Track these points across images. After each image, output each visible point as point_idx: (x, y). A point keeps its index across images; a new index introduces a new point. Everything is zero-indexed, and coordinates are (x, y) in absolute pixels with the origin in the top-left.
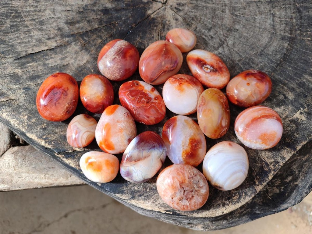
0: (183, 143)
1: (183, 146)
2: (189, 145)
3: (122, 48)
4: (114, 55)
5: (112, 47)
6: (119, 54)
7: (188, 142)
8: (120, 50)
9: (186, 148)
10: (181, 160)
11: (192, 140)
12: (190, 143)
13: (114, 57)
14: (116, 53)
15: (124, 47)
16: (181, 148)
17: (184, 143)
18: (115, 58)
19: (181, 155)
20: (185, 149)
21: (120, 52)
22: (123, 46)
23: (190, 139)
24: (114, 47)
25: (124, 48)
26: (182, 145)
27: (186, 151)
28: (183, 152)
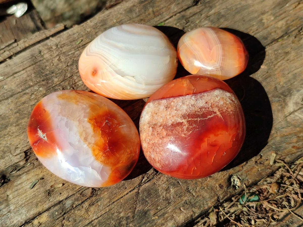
0: (81, 135)
1: (86, 139)
2: (94, 131)
3: (210, 113)
4: (184, 117)
5: (195, 94)
6: (196, 122)
7: (90, 128)
8: (204, 115)
9: (92, 140)
10: (100, 167)
11: (95, 119)
12: (94, 127)
13: (180, 120)
14: (189, 116)
15: (218, 113)
16: (85, 146)
17: (84, 134)
18: (180, 124)
19: (92, 158)
20: (93, 142)
21: (199, 119)
22: (216, 110)
23: (90, 119)
24: (199, 96)
25: (217, 116)
26: (83, 138)
27: (96, 144)
28: (94, 150)
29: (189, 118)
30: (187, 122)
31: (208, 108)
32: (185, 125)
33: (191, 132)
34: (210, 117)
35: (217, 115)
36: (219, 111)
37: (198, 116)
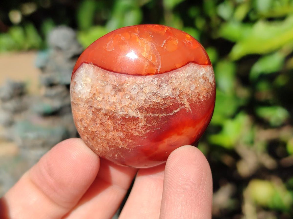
4: (141, 109)
6: (156, 119)
8: (168, 110)
13: (133, 114)
14: (148, 110)
15: (187, 105)
18: (134, 119)
21: (161, 115)
22: (185, 101)
25: (185, 109)
29: (148, 113)
30: (145, 117)
31: (175, 99)
32: (141, 122)
33: (148, 131)
34: (176, 111)
35: (185, 107)
36: (188, 102)
37: (160, 111)
